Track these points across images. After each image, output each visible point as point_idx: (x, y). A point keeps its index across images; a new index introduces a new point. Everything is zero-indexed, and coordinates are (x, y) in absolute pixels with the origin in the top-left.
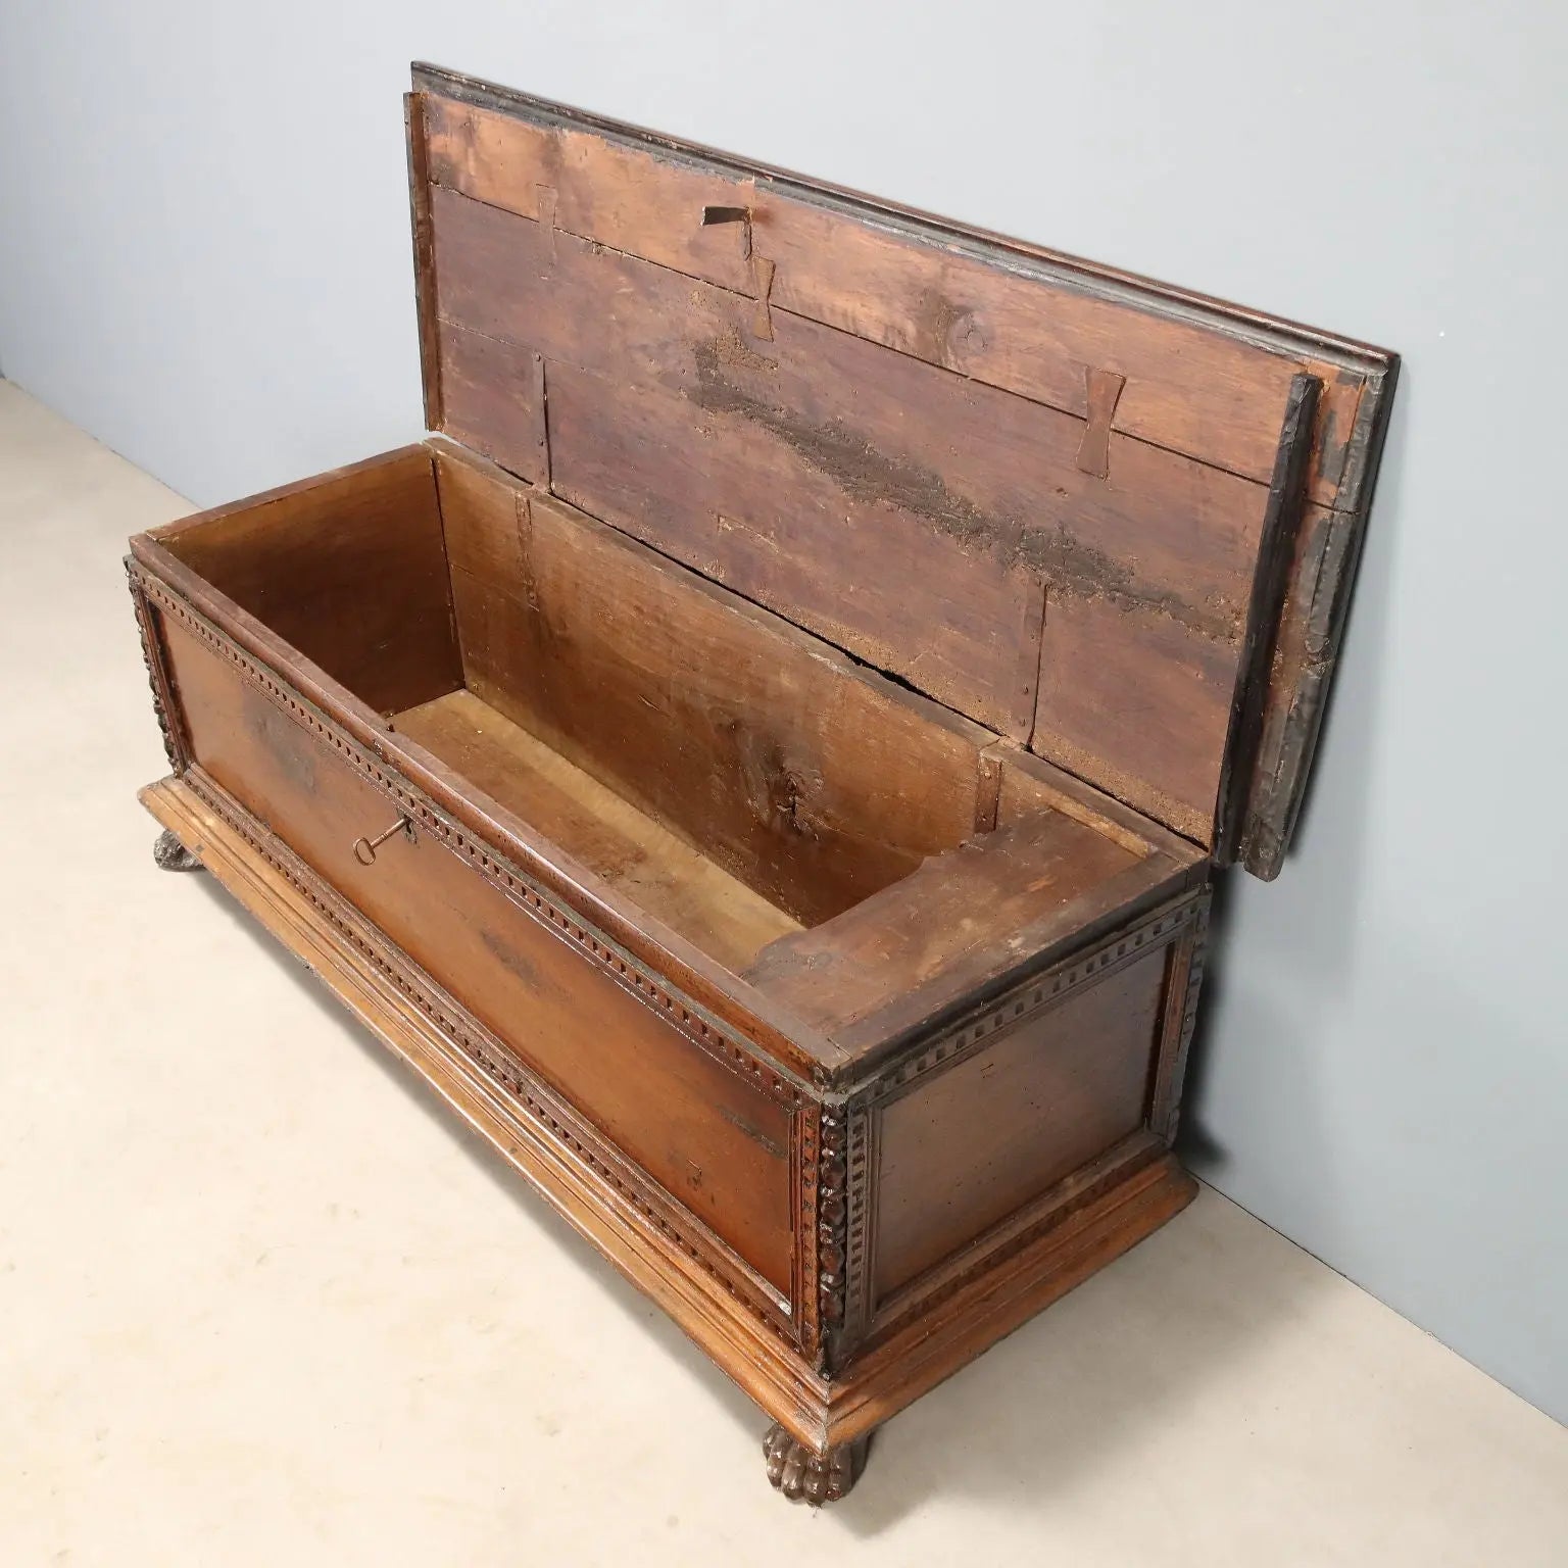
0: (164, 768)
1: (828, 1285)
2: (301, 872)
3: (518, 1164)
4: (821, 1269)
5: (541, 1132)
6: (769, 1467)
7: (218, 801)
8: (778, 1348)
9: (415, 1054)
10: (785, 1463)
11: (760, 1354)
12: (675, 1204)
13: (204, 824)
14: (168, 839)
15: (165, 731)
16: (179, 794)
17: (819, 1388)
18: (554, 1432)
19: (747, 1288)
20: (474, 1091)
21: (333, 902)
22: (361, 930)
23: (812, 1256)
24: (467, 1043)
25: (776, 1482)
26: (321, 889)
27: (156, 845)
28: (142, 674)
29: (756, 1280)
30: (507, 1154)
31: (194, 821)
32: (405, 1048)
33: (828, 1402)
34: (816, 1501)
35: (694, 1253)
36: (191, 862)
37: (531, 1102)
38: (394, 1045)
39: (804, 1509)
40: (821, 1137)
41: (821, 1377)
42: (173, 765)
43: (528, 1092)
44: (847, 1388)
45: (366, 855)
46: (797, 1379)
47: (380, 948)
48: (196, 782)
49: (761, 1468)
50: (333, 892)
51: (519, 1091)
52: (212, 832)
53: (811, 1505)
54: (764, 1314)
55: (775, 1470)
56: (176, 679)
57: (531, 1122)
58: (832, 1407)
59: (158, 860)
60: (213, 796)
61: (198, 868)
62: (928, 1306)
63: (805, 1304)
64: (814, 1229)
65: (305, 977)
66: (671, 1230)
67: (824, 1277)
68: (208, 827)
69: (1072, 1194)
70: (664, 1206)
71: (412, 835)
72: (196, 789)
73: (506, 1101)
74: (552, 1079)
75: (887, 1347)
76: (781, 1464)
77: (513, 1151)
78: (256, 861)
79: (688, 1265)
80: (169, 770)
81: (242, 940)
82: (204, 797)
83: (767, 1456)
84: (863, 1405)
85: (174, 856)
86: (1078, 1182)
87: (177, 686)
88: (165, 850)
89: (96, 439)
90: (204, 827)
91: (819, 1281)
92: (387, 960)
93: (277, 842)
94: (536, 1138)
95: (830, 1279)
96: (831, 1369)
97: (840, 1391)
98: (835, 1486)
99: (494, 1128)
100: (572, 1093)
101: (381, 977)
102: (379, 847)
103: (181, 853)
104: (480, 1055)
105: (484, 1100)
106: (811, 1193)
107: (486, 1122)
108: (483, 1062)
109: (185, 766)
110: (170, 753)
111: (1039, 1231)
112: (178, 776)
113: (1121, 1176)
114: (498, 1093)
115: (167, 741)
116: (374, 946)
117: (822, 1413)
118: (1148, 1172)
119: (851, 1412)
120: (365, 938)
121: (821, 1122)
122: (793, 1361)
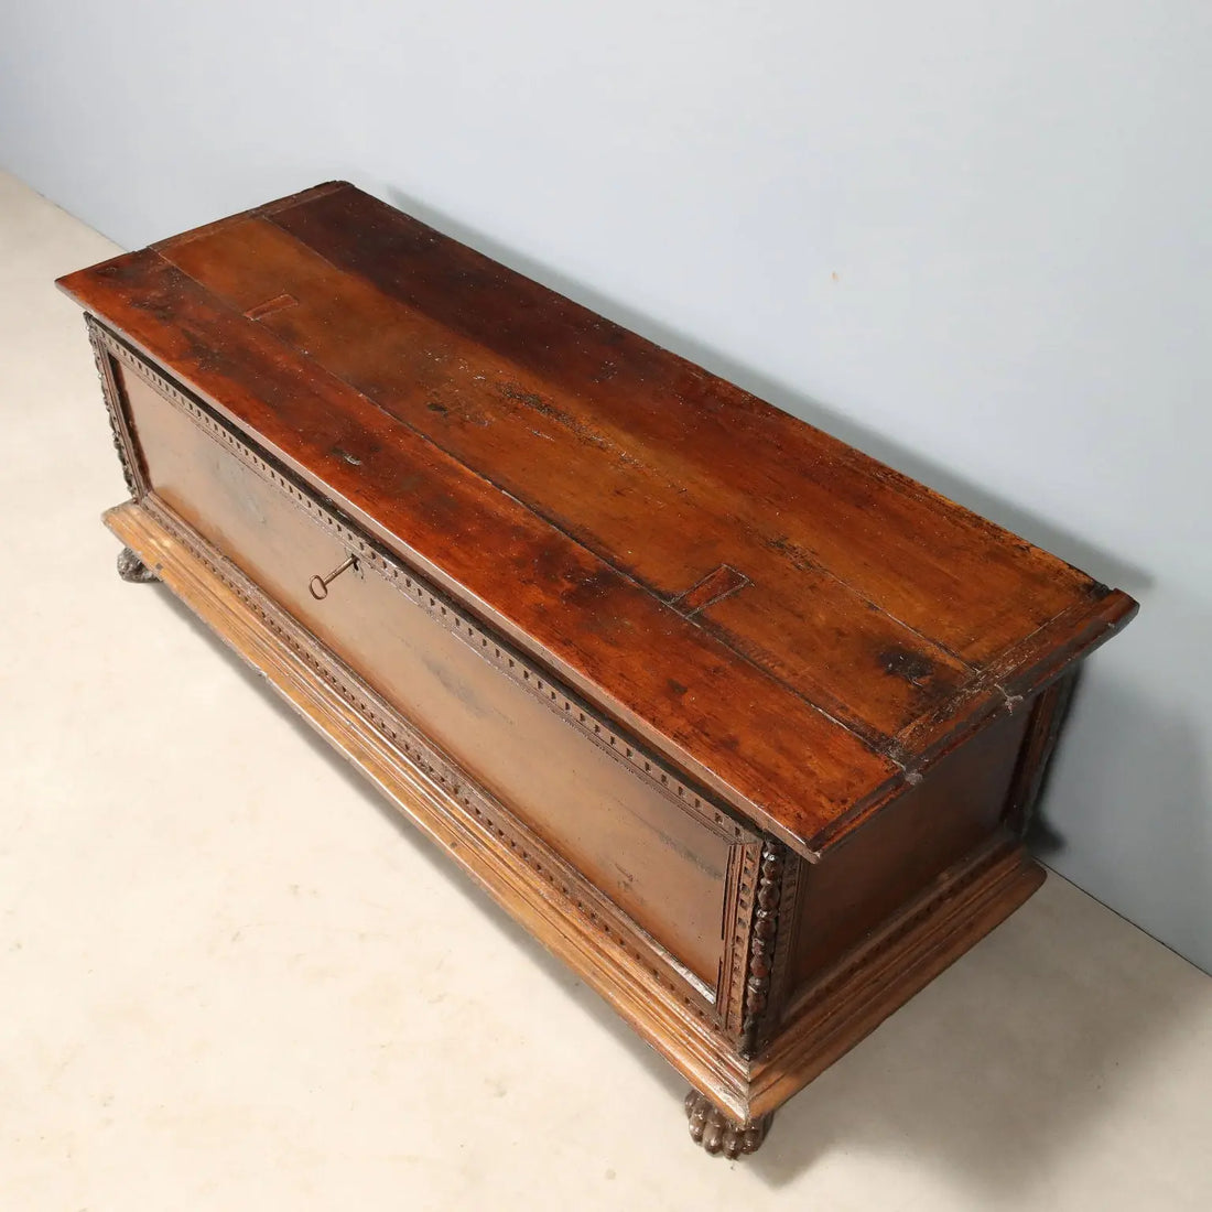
0: (123, 494)
1: (754, 986)
2: (250, 591)
3: (459, 858)
4: (749, 972)
5: (477, 828)
6: (692, 1127)
7: (173, 526)
8: (701, 1030)
9: (361, 756)
10: (705, 1123)
11: (684, 1032)
12: (605, 901)
13: (161, 546)
14: (128, 554)
15: (124, 464)
16: (139, 518)
17: (739, 1066)
18: (502, 1094)
19: (671, 976)
20: (415, 791)
21: (281, 619)
22: (308, 646)
23: (742, 965)
24: (407, 748)
25: (698, 1138)
26: (269, 607)
27: (119, 560)
28: (104, 415)
29: (682, 971)
30: (449, 848)
31: (153, 542)
32: (350, 750)
33: (749, 1079)
34: (734, 1155)
35: (622, 942)
36: (149, 574)
37: (467, 802)
38: (340, 746)
39: (723, 1162)
40: (760, 869)
41: (742, 1057)
42: (132, 493)
43: (463, 794)
44: (765, 1066)
45: (319, 591)
46: (719, 1057)
47: (325, 660)
48: (152, 507)
49: (683, 1126)
50: (281, 611)
51: (456, 791)
52: (168, 552)
53: (730, 1159)
54: (688, 998)
55: (697, 1130)
56: (133, 420)
57: (468, 820)
58: (751, 1084)
59: (122, 573)
60: (168, 521)
61: (153, 580)
62: (829, 990)
63: (730, 999)
64: (746, 942)
65: (256, 681)
66: (601, 921)
67: (751, 980)
68: (165, 548)
69: (945, 887)
70: (594, 902)
71: (359, 571)
72: (153, 514)
73: (444, 800)
74: (486, 784)
75: (798, 1027)
76: (703, 1124)
77: (454, 845)
78: (209, 580)
79: (616, 953)
80: (128, 496)
81: (198, 644)
82: (161, 521)
83: (689, 1117)
84: (778, 1080)
85: (135, 571)
86: (951, 876)
87: (134, 426)
88: (127, 567)
89: (43, 196)
90: (161, 547)
91: (747, 982)
92: (332, 672)
93: (228, 565)
94: (473, 834)
95: (757, 983)
96: (752, 1051)
97: (759, 1069)
98: (749, 1143)
99: (436, 824)
100: (508, 798)
101: (326, 685)
102: (330, 584)
103: (140, 568)
104: (419, 758)
105: (425, 799)
106: (746, 915)
107: (427, 818)
108: (422, 766)
109: (142, 495)
110: (129, 482)
111: (918, 919)
112: (136, 502)
113: (984, 867)
114: (437, 793)
115: (126, 472)
116: (319, 659)
117: (743, 1089)
118: (1005, 862)
119: (770, 1087)
120: (311, 652)
121: (762, 857)
122: (714, 1040)
